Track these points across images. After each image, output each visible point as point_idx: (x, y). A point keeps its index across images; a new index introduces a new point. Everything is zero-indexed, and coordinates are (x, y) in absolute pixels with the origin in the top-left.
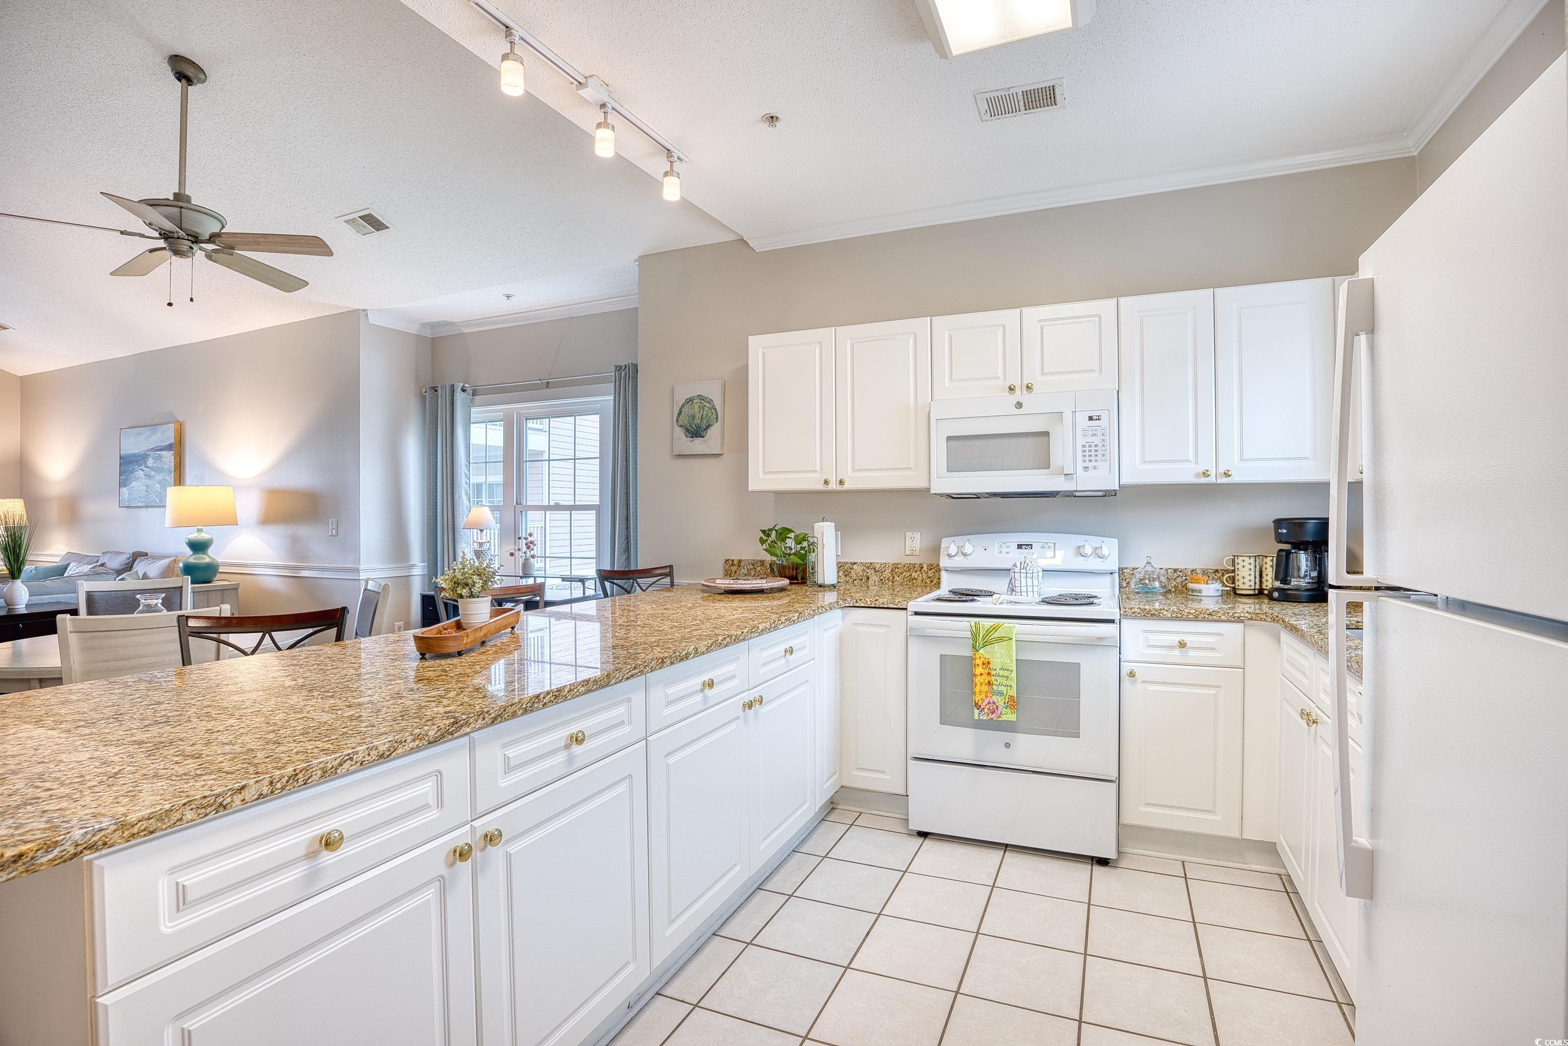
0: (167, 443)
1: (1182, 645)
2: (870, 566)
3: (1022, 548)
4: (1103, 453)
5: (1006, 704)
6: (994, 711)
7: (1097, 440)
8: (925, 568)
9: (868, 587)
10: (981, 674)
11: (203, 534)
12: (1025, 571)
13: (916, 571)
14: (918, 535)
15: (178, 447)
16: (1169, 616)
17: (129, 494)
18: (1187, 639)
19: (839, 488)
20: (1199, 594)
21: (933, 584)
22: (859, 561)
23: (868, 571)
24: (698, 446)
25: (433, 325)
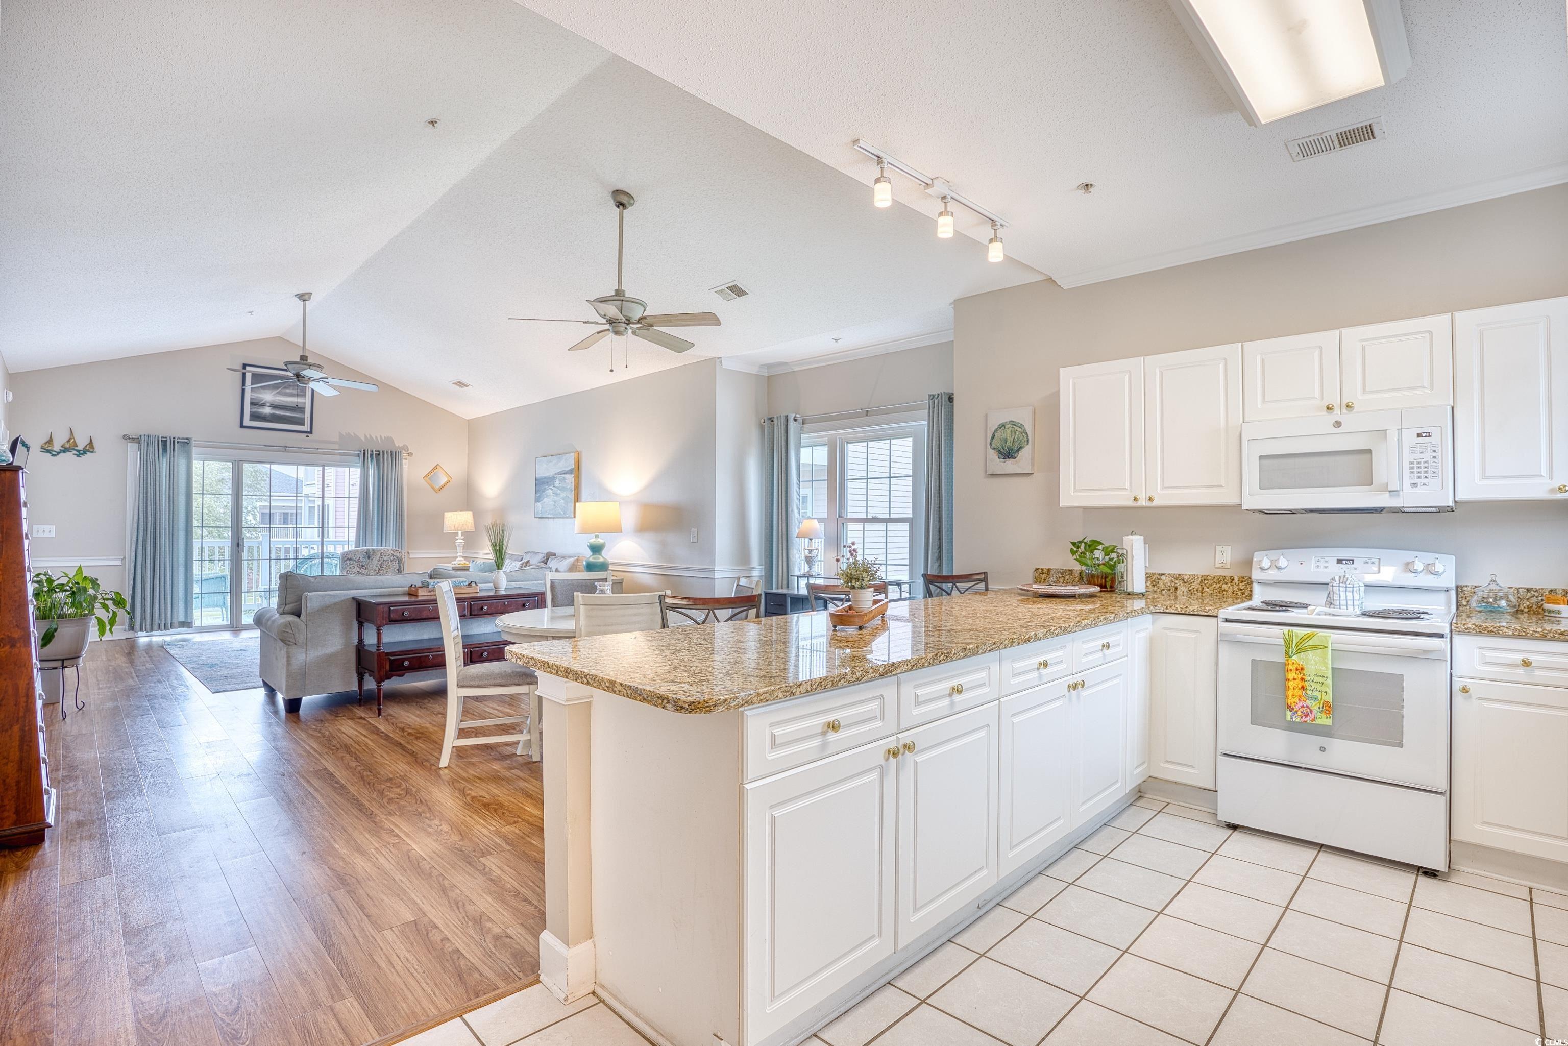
0: (569, 468)
1: (1526, 663)
2: (1179, 577)
3: (1342, 563)
4: (1434, 469)
5: (1321, 709)
6: (1308, 715)
7: (1427, 457)
8: (1236, 580)
9: (1176, 597)
10: (1294, 679)
11: (599, 539)
12: (1345, 585)
13: (1227, 583)
14: (1228, 549)
15: (576, 471)
16: (1511, 633)
17: (542, 508)
18: (1531, 657)
19: (1148, 504)
20: (1558, 615)
21: (1244, 596)
22: (1167, 572)
23: (1177, 582)
24: (1009, 466)
25: (769, 366)
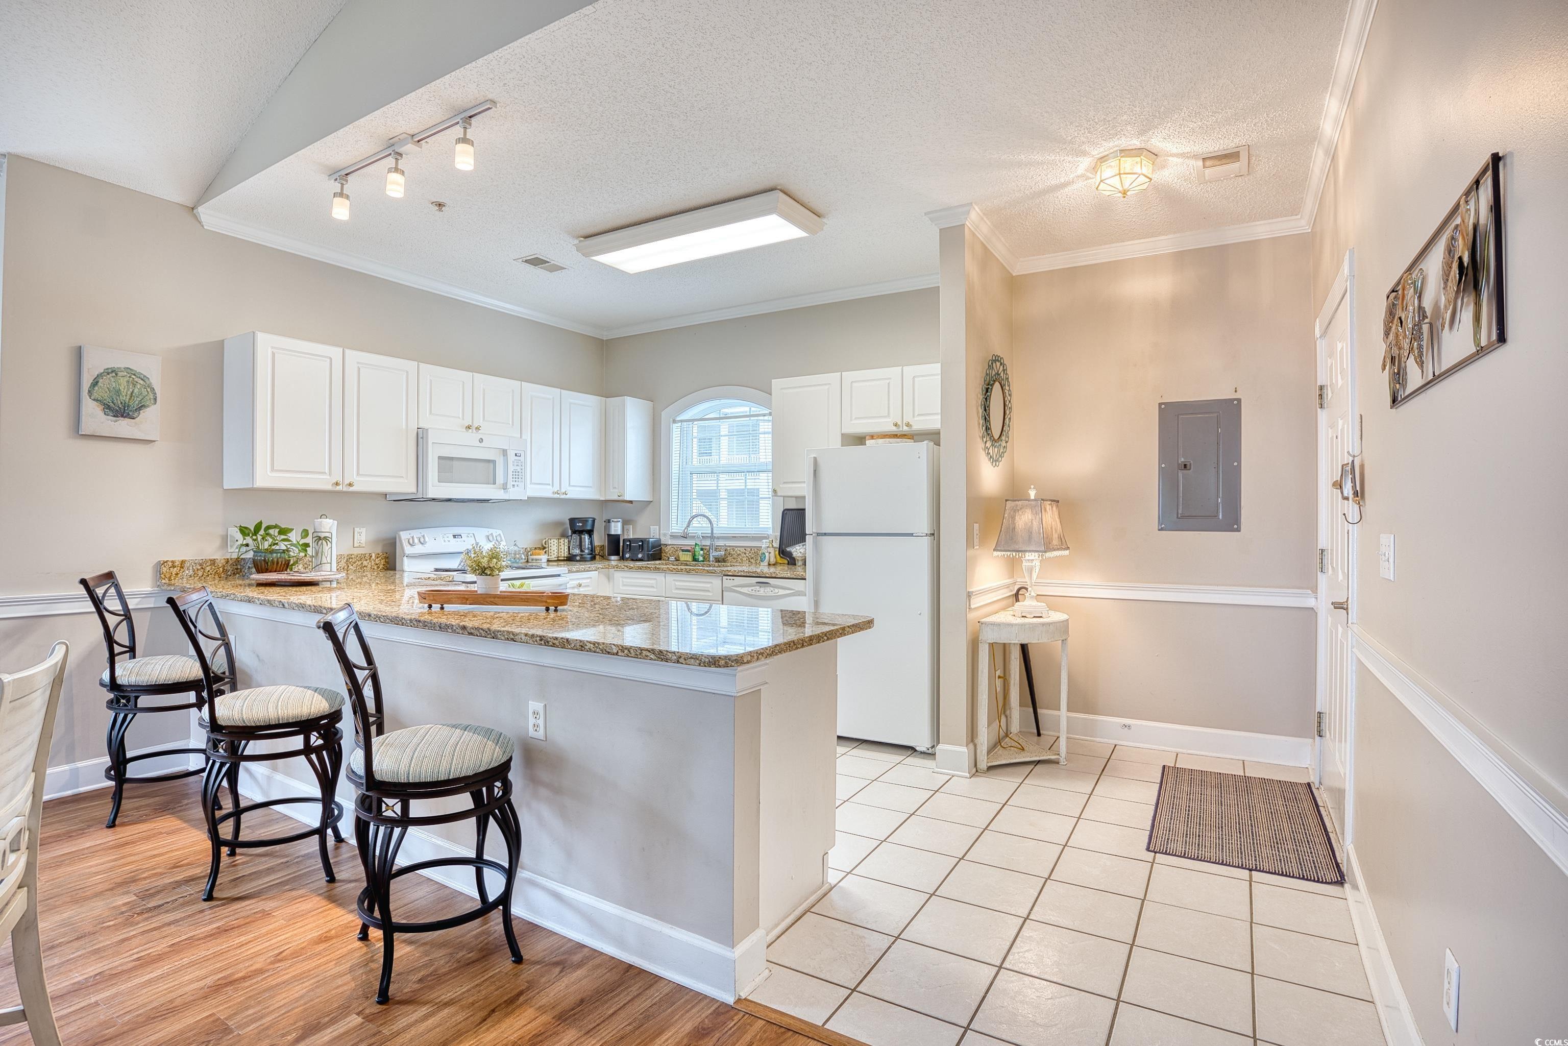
3: (455, 538)
4: (522, 477)
7: (518, 468)
8: (373, 555)
14: (364, 530)
19: (347, 489)
20: (539, 562)
24: (123, 427)
